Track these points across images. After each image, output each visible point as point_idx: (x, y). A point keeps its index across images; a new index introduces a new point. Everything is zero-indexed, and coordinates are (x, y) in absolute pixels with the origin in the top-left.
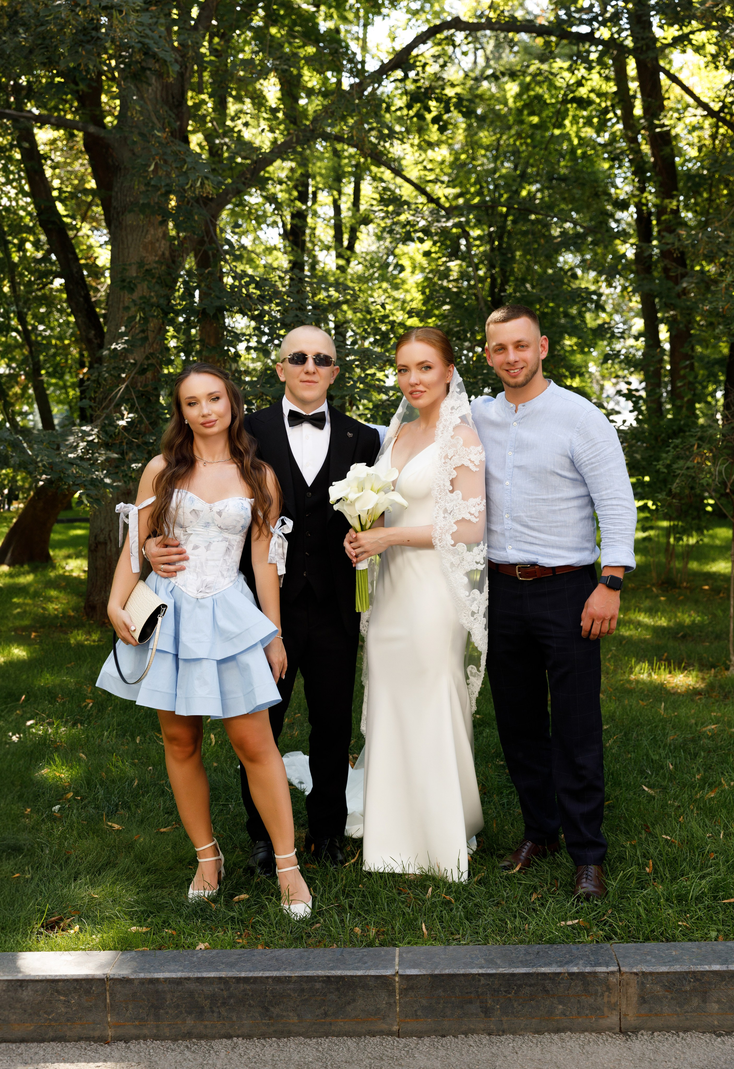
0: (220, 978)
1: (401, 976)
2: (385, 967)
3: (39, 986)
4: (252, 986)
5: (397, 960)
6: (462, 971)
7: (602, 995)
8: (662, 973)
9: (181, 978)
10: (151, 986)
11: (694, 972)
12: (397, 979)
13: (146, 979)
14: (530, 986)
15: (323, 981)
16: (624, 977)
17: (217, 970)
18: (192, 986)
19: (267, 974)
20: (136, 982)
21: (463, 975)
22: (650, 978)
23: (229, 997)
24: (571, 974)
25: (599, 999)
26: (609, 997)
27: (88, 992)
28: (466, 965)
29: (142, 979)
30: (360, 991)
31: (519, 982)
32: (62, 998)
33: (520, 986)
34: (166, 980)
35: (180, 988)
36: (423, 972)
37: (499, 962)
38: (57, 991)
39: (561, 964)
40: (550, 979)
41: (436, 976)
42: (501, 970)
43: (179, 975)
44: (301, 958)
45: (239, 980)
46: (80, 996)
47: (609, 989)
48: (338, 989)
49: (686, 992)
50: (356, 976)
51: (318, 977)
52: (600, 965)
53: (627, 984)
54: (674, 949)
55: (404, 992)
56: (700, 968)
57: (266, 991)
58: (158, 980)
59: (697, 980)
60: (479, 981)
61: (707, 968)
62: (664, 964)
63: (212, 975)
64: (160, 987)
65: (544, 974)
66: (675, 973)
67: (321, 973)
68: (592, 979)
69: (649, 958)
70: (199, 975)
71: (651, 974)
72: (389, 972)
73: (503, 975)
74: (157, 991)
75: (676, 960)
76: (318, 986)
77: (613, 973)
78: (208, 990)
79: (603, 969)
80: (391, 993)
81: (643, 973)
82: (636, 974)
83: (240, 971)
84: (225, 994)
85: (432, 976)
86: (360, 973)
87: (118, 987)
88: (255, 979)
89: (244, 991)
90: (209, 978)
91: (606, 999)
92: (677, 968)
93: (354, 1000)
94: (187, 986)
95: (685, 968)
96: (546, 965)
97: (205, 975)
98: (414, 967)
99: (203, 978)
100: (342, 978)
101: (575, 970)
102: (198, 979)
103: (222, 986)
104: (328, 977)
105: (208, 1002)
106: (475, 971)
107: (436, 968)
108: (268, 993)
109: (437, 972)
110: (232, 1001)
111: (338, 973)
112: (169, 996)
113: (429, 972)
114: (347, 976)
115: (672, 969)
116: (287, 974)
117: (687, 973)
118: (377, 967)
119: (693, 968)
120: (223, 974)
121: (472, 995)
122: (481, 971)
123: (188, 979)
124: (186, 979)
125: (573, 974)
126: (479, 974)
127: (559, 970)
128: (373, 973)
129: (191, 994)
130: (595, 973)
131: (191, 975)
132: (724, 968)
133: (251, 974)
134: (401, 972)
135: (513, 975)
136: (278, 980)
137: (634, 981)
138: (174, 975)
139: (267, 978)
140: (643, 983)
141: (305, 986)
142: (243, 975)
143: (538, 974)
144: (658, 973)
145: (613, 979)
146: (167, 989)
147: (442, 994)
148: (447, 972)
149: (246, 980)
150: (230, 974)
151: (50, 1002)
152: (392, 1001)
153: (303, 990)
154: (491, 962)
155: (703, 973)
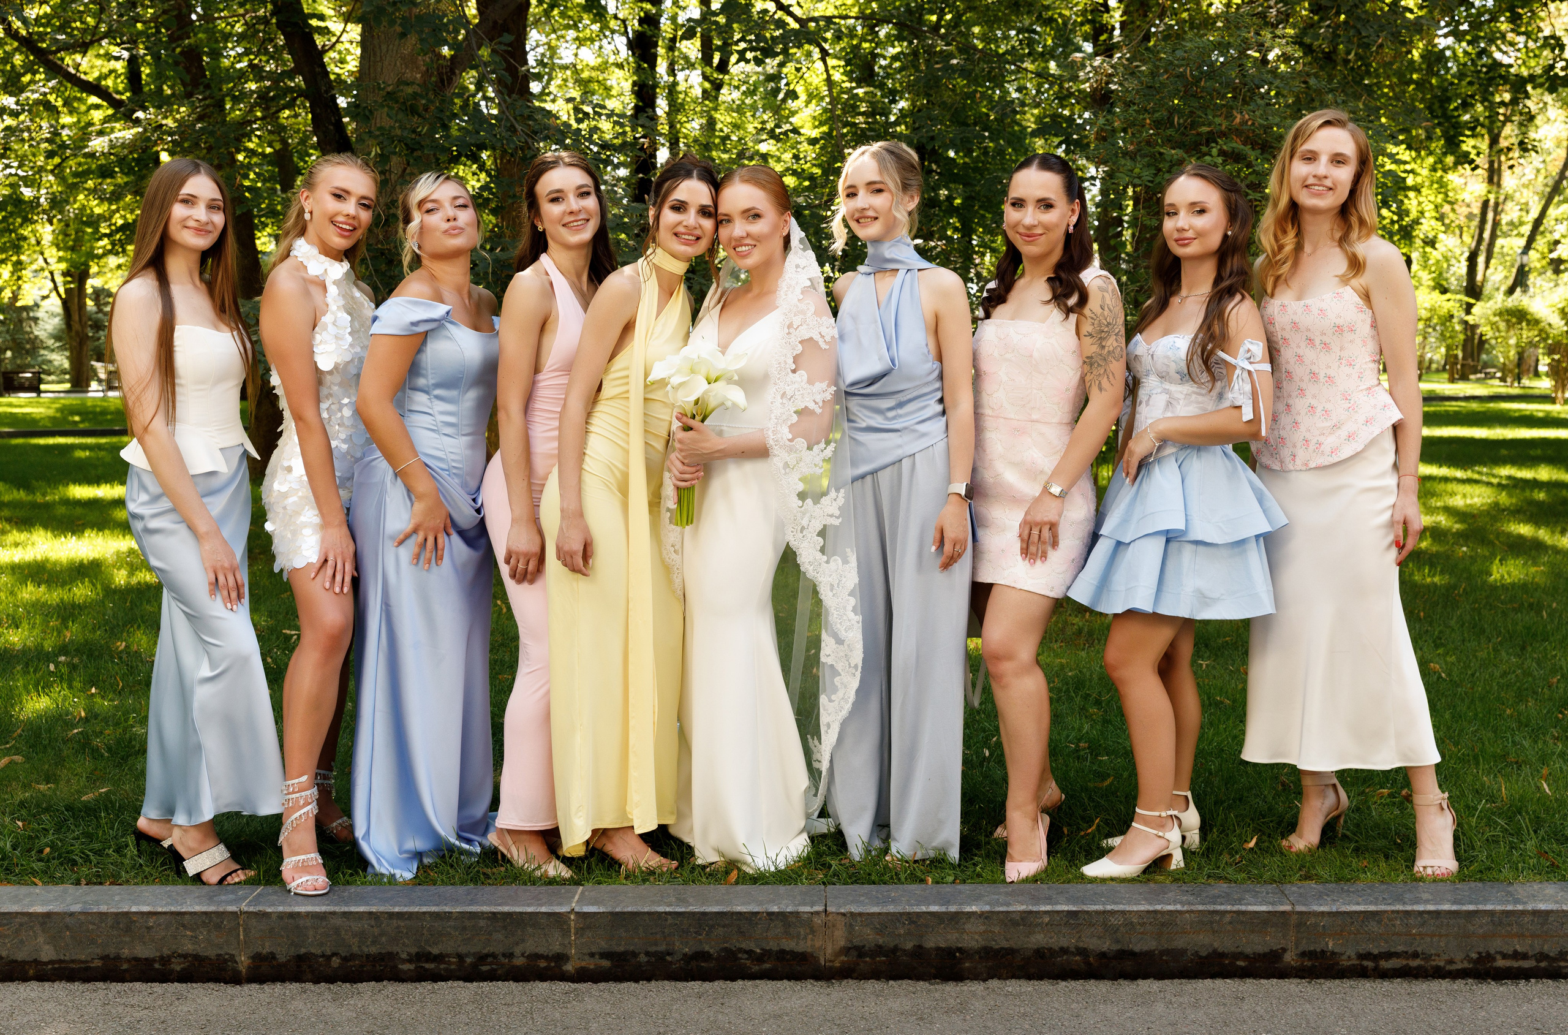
0: (371, 913)
1: (577, 913)
2: (560, 904)
3: (162, 919)
4: (407, 922)
5: (577, 897)
6: (646, 910)
7: (805, 938)
8: (873, 914)
9: (325, 913)
10: (291, 921)
11: (909, 913)
12: (572, 917)
13: (285, 913)
14: (724, 927)
15: (488, 918)
16: (830, 917)
17: (368, 905)
18: (338, 922)
19: (424, 909)
20: (274, 917)
21: (649, 913)
22: (859, 919)
23: (381, 935)
24: (770, 914)
25: (802, 943)
26: (812, 940)
27: (218, 927)
28: (653, 902)
29: (281, 913)
30: (530, 930)
31: (711, 922)
32: (188, 933)
33: (713, 926)
34: (308, 914)
35: (324, 923)
36: (601, 910)
37: (691, 900)
38: (184, 926)
39: (761, 904)
40: (747, 919)
41: (617, 913)
42: (691, 909)
43: (324, 909)
44: (468, 894)
45: (391, 915)
46: (209, 931)
47: (813, 931)
48: (505, 928)
49: (900, 935)
50: (526, 913)
51: (483, 913)
52: (805, 905)
53: (834, 926)
54: (893, 891)
55: (580, 931)
56: (916, 909)
57: (423, 928)
58: (299, 914)
59: (912, 922)
60: (666, 920)
61: (924, 909)
62: (878, 904)
63: (362, 909)
64: (301, 922)
65: (740, 913)
66: (887, 914)
67: (485, 909)
68: (794, 920)
69: (862, 898)
70: (346, 909)
71: (860, 914)
72: (564, 909)
73: (693, 914)
74: (298, 927)
75: (894, 901)
76: (482, 923)
77: (817, 913)
78: (356, 926)
79: (808, 909)
80: (566, 933)
81: (852, 913)
82: (844, 914)
83: (394, 906)
84: (376, 931)
85: (612, 913)
86: (530, 909)
87: (253, 922)
88: (411, 915)
89: (398, 927)
90: (357, 913)
91: (809, 943)
92: (891, 909)
93: (523, 941)
94: (332, 921)
95: (899, 909)
96: (743, 904)
97: (353, 909)
98: (592, 904)
99: (351, 913)
100: (509, 915)
101: (775, 909)
102: (344, 913)
103: (373, 923)
104: (494, 913)
105: (356, 940)
106: (661, 909)
107: (618, 905)
108: (425, 931)
109: (618, 910)
110: (384, 939)
111: (506, 909)
112: (311, 933)
113: (609, 909)
114: (515, 913)
115: (885, 910)
116: (447, 909)
117: (901, 914)
118: (551, 905)
119: (908, 909)
120: (374, 909)
121: (658, 936)
122: (668, 909)
123: (334, 913)
124: (331, 913)
125: (773, 913)
126: (666, 913)
127: (756, 910)
128: (544, 909)
129: (337, 930)
130: (798, 913)
131: (337, 909)
132: (943, 909)
133: (405, 909)
134: (577, 909)
135: (704, 914)
136: (436, 916)
137: (841, 922)
138: (317, 909)
139: (424, 913)
140: (851, 925)
141: (468, 923)
142: (397, 909)
143: (733, 913)
144: (868, 914)
145: (817, 921)
146: (309, 924)
147: (624, 934)
148: (629, 909)
149: (400, 915)
150: (382, 909)
151: (175, 937)
152: (566, 942)
153: (464, 928)
154: (681, 901)
155: (919, 915)
